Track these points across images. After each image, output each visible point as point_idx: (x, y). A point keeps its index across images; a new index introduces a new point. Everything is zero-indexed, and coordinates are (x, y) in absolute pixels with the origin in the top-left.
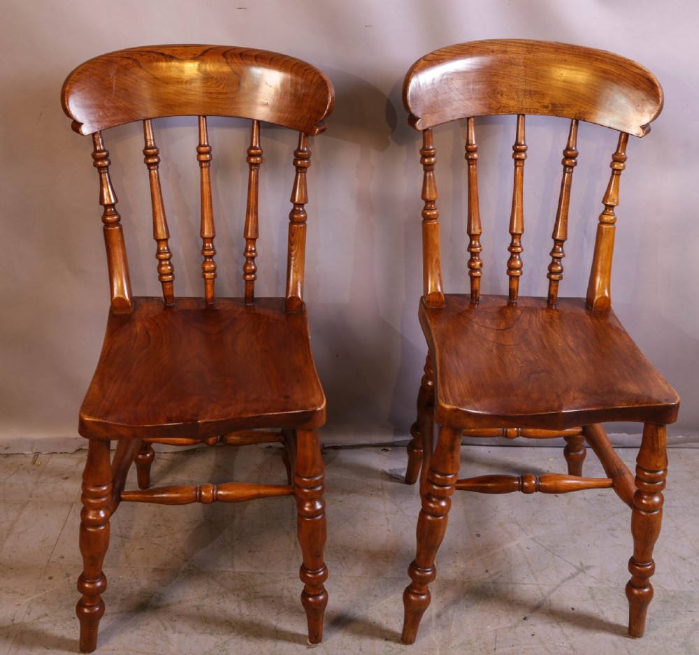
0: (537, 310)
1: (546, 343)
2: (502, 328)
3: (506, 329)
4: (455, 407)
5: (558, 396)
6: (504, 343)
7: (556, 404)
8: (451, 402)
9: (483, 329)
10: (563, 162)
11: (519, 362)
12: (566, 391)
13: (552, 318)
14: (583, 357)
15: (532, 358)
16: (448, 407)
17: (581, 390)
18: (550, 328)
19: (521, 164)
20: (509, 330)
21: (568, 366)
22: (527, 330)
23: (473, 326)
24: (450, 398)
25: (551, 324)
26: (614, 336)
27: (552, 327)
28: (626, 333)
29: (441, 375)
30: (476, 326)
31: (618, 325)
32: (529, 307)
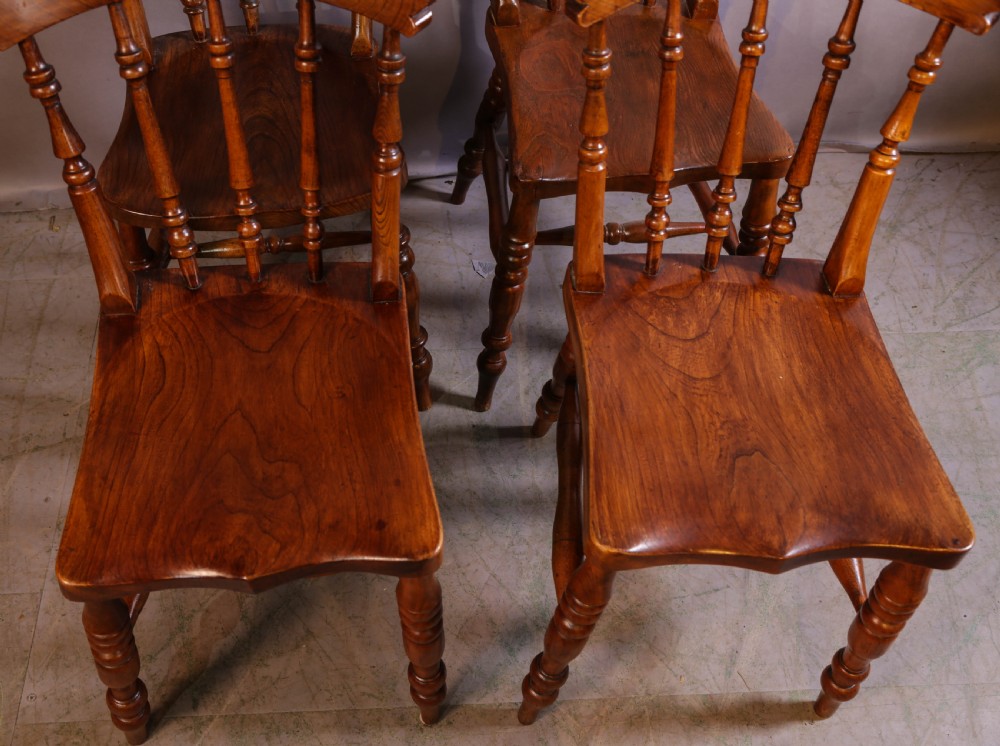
0: (746, 292)
1: (759, 374)
2: (692, 335)
3: (699, 337)
4: (614, 550)
5: (779, 519)
6: (695, 375)
7: (775, 541)
8: (611, 538)
9: (663, 338)
10: (825, 61)
11: (718, 425)
12: (792, 507)
13: (769, 310)
14: (818, 412)
15: (738, 414)
16: (604, 549)
17: (817, 507)
18: (765, 335)
19: (753, 64)
20: (702, 341)
21: (794, 438)
22: (731, 338)
23: (646, 333)
24: (609, 528)
25: (767, 324)
26: (867, 362)
27: (768, 331)
28: (886, 357)
29: (596, 470)
30: (652, 334)
31: (873, 337)
32: (734, 285)
